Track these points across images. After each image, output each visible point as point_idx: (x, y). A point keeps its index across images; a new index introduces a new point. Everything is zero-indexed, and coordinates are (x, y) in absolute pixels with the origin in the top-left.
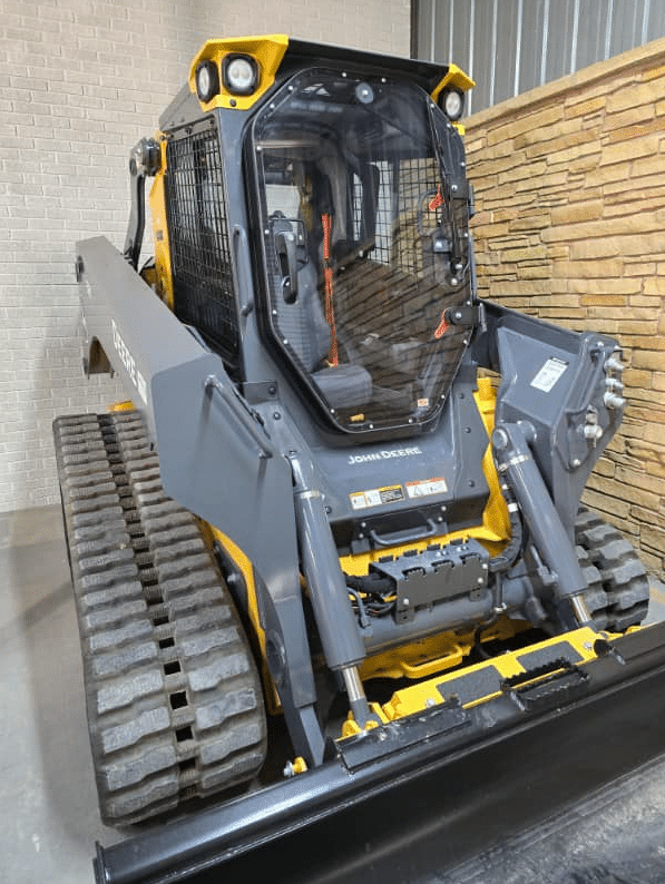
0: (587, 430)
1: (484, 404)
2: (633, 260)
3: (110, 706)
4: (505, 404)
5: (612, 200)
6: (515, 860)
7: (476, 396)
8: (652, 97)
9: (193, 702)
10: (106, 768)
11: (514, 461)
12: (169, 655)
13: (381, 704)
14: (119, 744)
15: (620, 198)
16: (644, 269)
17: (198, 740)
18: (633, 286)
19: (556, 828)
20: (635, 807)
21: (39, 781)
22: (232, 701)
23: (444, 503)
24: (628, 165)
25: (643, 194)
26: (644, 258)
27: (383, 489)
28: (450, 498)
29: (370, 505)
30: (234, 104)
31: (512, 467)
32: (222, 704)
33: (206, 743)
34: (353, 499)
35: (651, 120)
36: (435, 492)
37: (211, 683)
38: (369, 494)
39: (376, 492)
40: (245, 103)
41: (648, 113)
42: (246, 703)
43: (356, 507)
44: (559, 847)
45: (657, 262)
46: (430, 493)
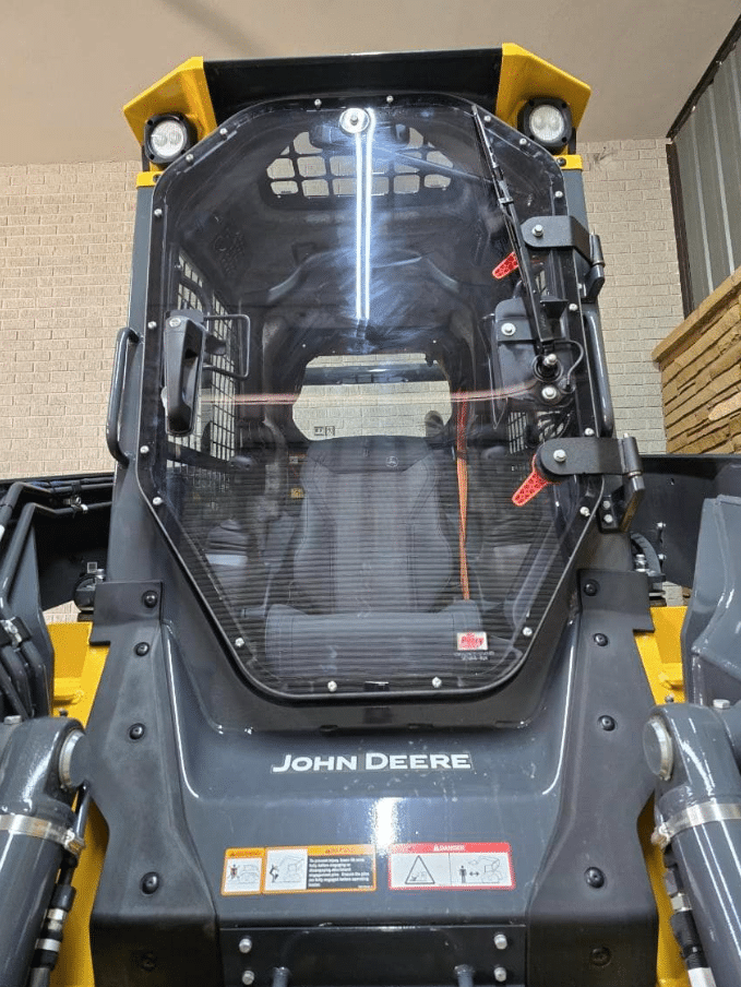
1: (661, 667)
4: (704, 660)
7: (645, 645)
11: (694, 816)
23: (501, 923)
27: (321, 850)
28: (518, 908)
29: (271, 887)
31: (685, 831)
34: (230, 863)
36: (472, 882)
38: (275, 855)
39: (300, 854)
43: (230, 887)
46: (457, 883)
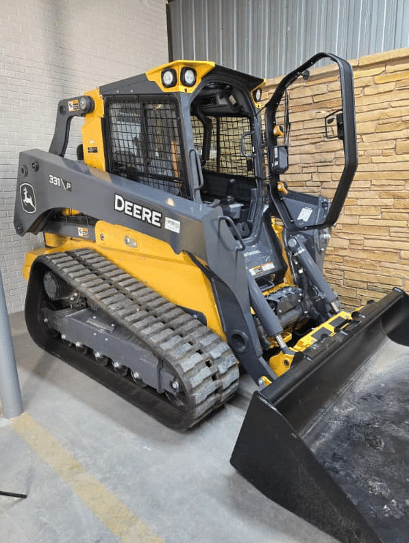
0: (325, 236)
2: (306, 165)
3: (188, 369)
5: (295, 138)
6: (341, 398)
8: (311, 94)
9: (214, 363)
10: (193, 395)
11: (300, 252)
12: (196, 347)
13: (292, 347)
14: (197, 384)
15: (299, 138)
16: (312, 170)
17: (220, 379)
18: (307, 177)
19: (348, 386)
20: (367, 375)
21: (124, 429)
22: (228, 361)
23: (275, 273)
24: (302, 123)
25: (309, 136)
26: (311, 165)
27: (254, 268)
28: (277, 270)
30: (186, 90)
31: (299, 254)
32: (226, 363)
33: (223, 380)
35: (311, 104)
36: (271, 268)
37: (219, 355)
39: (253, 270)
40: (191, 90)
41: (309, 100)
42: (233, 361)
44: (352, 391)
45: (318, 166)
